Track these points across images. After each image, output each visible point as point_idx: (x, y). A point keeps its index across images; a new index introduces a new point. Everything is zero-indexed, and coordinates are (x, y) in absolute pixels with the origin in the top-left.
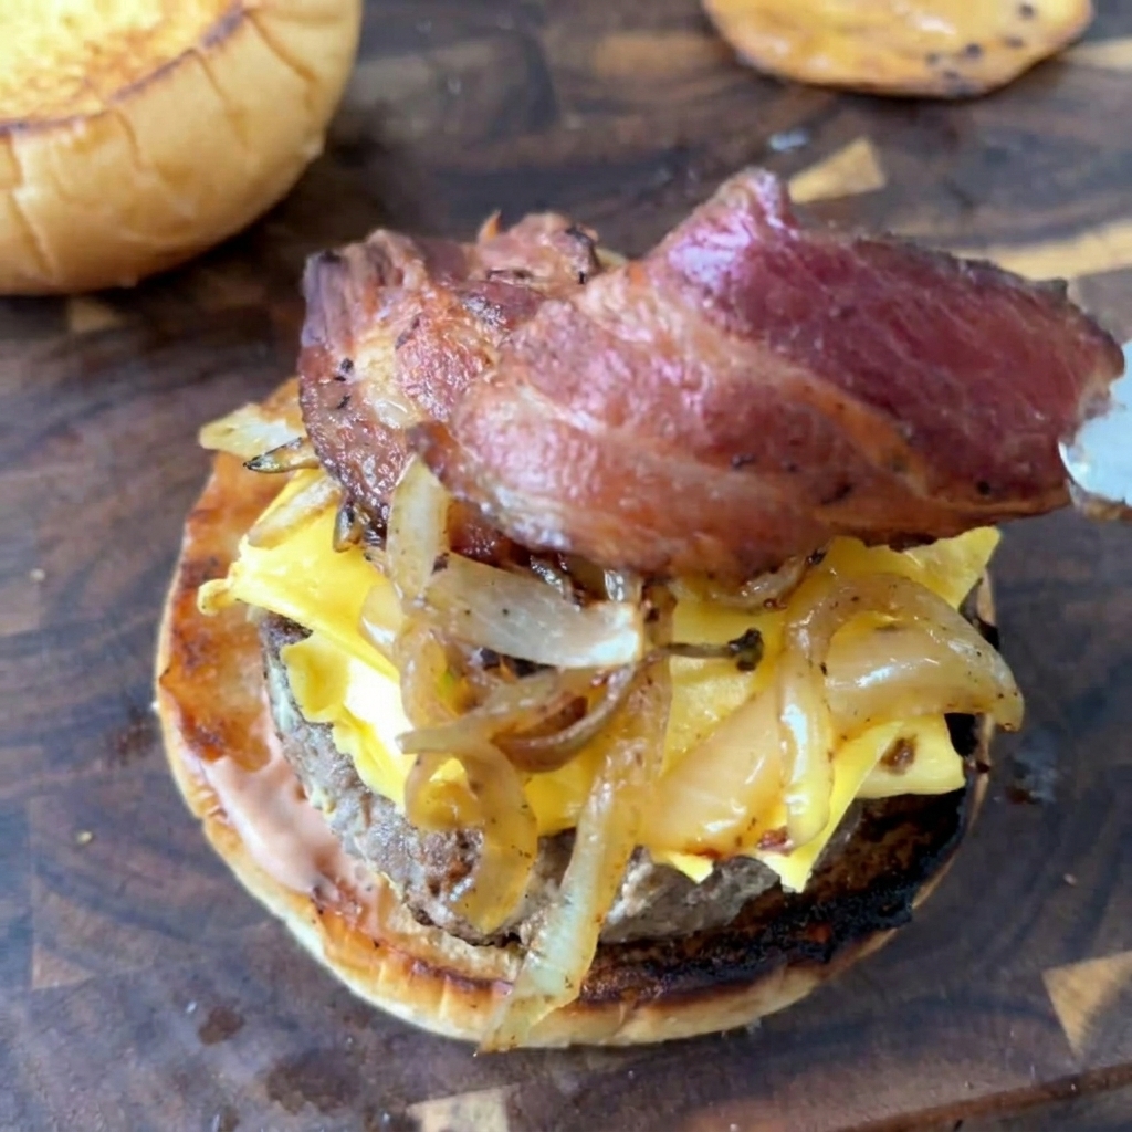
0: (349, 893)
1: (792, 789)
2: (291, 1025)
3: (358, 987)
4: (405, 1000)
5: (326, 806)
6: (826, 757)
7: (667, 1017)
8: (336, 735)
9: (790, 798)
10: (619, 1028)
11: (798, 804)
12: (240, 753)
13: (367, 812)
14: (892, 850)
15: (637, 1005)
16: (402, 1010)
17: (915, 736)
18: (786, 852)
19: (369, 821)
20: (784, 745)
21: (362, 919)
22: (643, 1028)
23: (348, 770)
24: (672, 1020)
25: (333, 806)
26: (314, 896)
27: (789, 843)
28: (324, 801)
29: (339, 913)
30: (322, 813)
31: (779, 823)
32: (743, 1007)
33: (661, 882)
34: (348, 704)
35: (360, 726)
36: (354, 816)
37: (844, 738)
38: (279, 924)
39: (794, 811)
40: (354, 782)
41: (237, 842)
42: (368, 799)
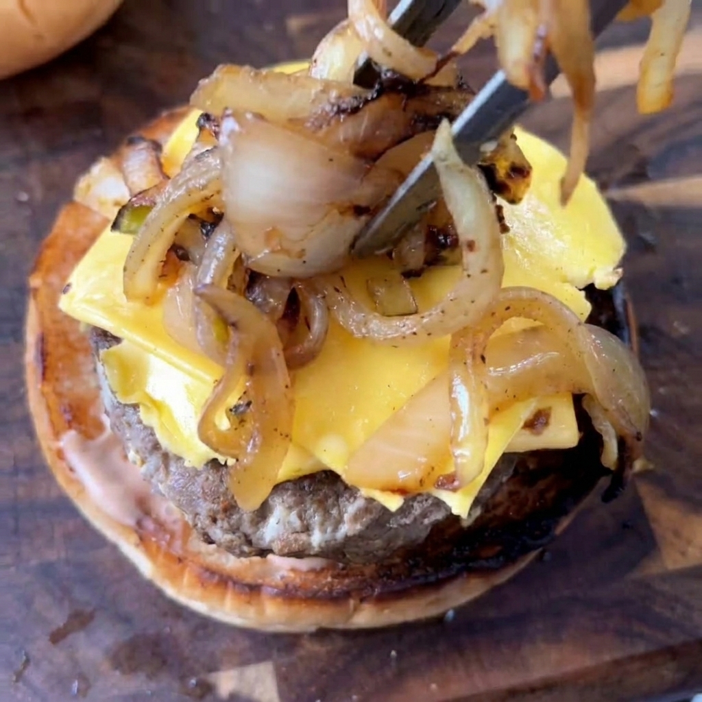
0: (161, 525)
1: (459, 445)
2: (126, 620)
3: (170, 591)
4: (202, 599)
5: (139, 462)
6: (483, 422)
7: (382, 609)
8: (142, 413)
9: (458, 452)
10: (350, 617)
11: (462, 456)
12: (83, 427)
13: (167, 466)
14: (542, 494)
15: (362, 600)
16: (200, 606)
17: (550, 408)
18: (455, 490)
19: (167, 472)
20: (453, 414)
21: (169, 544)
22: (365, 617)
23: (151, 437)
24: (386, 611)
25: (143, 462)
26: (137, 528)
27: (456, 483)
28: (138, 458)
29: (154, 539)
30: (137, 467)
31: (450, 470)
32: (437, 602)
33: (371, 513)
34: (149, 390)
35: (157, 405)
36: (157, 470)
37: (496, 409)
38: (114, 548)
39: (459, 460)
40: (156, 446)
41: (82, 490)
42: (166, 457)
